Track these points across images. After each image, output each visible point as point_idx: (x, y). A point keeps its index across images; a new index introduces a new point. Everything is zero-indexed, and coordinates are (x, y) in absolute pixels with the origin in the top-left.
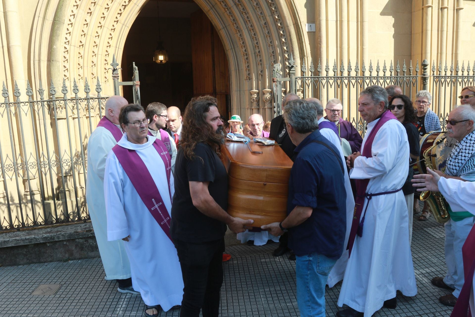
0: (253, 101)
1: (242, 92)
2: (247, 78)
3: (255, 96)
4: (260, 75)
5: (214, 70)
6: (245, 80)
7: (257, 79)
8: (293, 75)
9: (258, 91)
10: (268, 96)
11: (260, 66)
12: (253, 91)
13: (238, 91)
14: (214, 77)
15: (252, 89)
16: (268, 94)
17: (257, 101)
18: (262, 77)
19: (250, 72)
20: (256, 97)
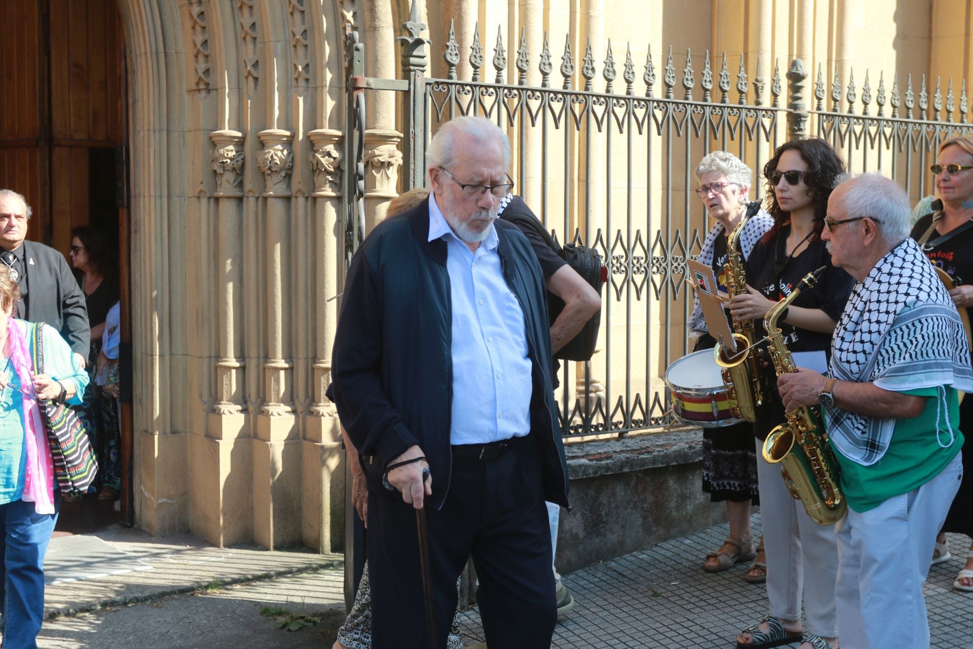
0: (220, 171)
1: (175, 135)
2: (197, 84)
3: (230, 151)
4: (251, 79)
5: (48, 52)
6: (190, 91)
7: (235, 91)
8: (419, 73)
9: (239, 134)
10: (279, 153)
11: (250, 46)
12: (221, 135)
13: (160, 131)
14: (47, 80)
15: (218, 125)
16: (279, 147)
17: (234, 169)
18: (256, 85)
19: (210, 65)
20: (231, 154)
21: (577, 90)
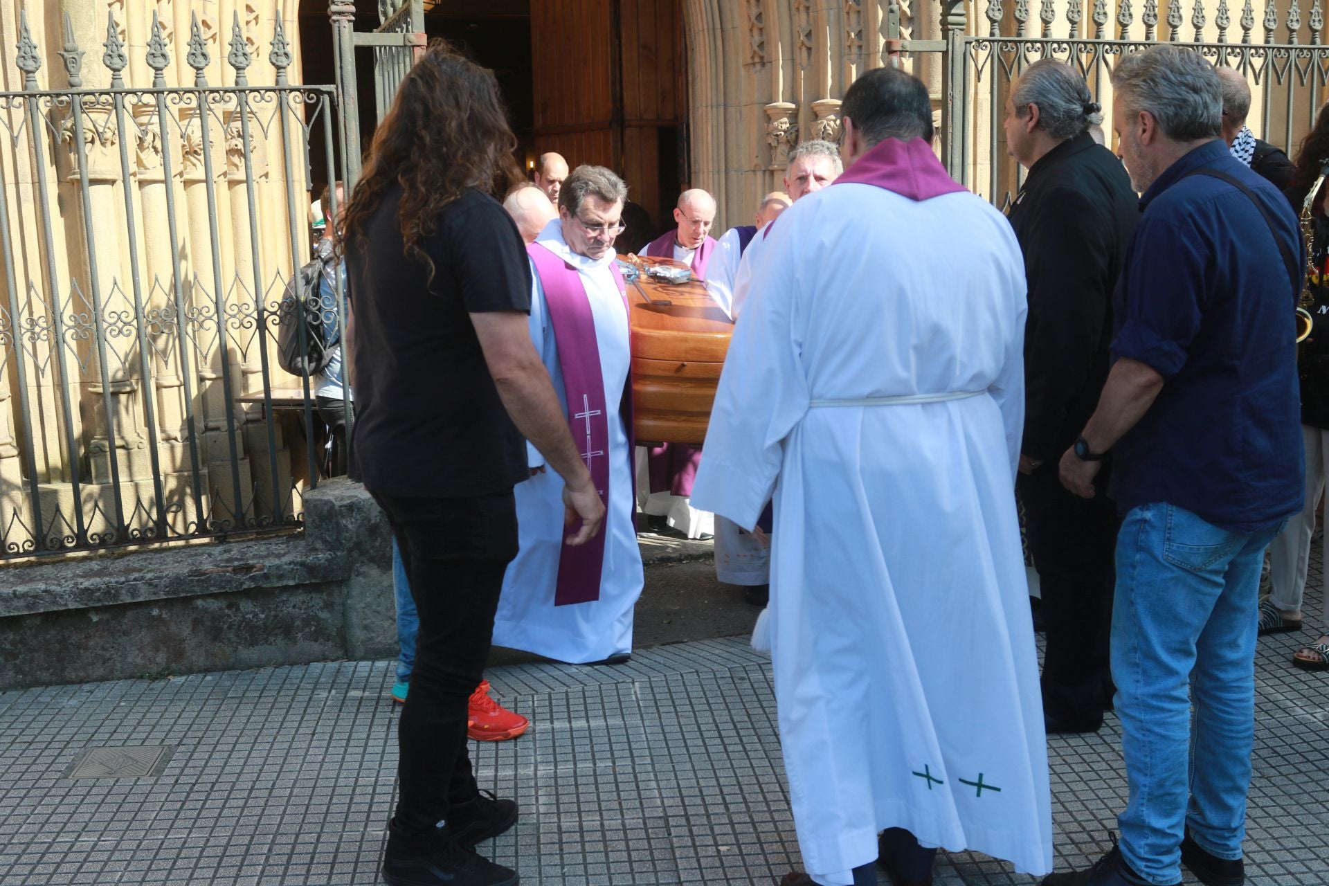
0: (774, 144)
1: (732, 110)
2: (753, 58)
3: (784, 124)
4: (804, 50)
5: (619, 37)
6: (746, 65)
7: (789, 63)
8: (957, 32)
9: (793, 106)
10: (832, 123)
11: (803, 16)
12: (775, 108)
13: (718, 106)
14: (618, 62)
15: (772, 98)
16: (832, 117)
17: (788, 141)
18: (809, 55)
19: (764, 38)
20: (785, 127)
21: (1084, 38)
